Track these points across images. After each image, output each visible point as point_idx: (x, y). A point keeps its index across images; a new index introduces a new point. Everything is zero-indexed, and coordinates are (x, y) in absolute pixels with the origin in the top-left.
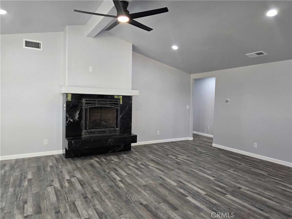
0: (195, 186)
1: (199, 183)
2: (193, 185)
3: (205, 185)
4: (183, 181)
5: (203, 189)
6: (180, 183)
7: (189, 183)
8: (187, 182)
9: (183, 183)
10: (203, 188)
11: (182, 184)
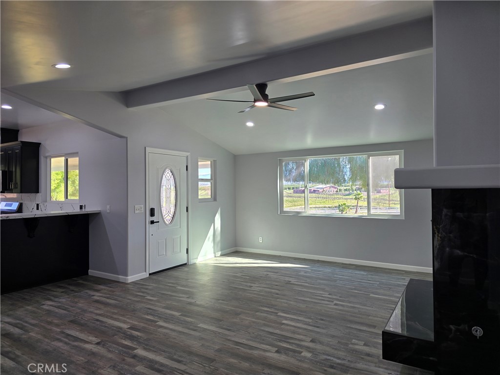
0: (171, 330)
1: (165, 336)
2: (174, 330)
3: (156, 335)
4: (191, 333)
5: (159, 328)
6: (195, 328)
7: (180, 332)
8: (184, 333)
9: (189, 329)
10: (159, 330)
11: (191, 327)
